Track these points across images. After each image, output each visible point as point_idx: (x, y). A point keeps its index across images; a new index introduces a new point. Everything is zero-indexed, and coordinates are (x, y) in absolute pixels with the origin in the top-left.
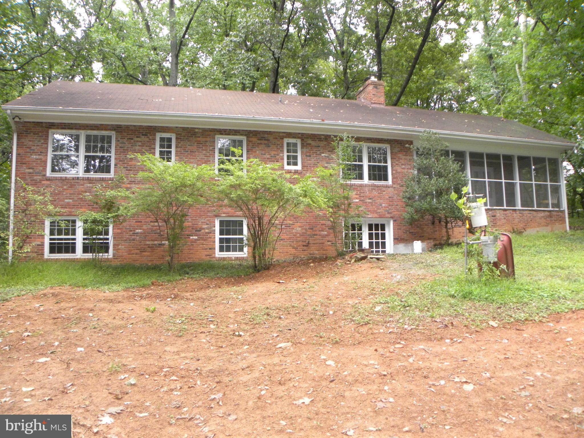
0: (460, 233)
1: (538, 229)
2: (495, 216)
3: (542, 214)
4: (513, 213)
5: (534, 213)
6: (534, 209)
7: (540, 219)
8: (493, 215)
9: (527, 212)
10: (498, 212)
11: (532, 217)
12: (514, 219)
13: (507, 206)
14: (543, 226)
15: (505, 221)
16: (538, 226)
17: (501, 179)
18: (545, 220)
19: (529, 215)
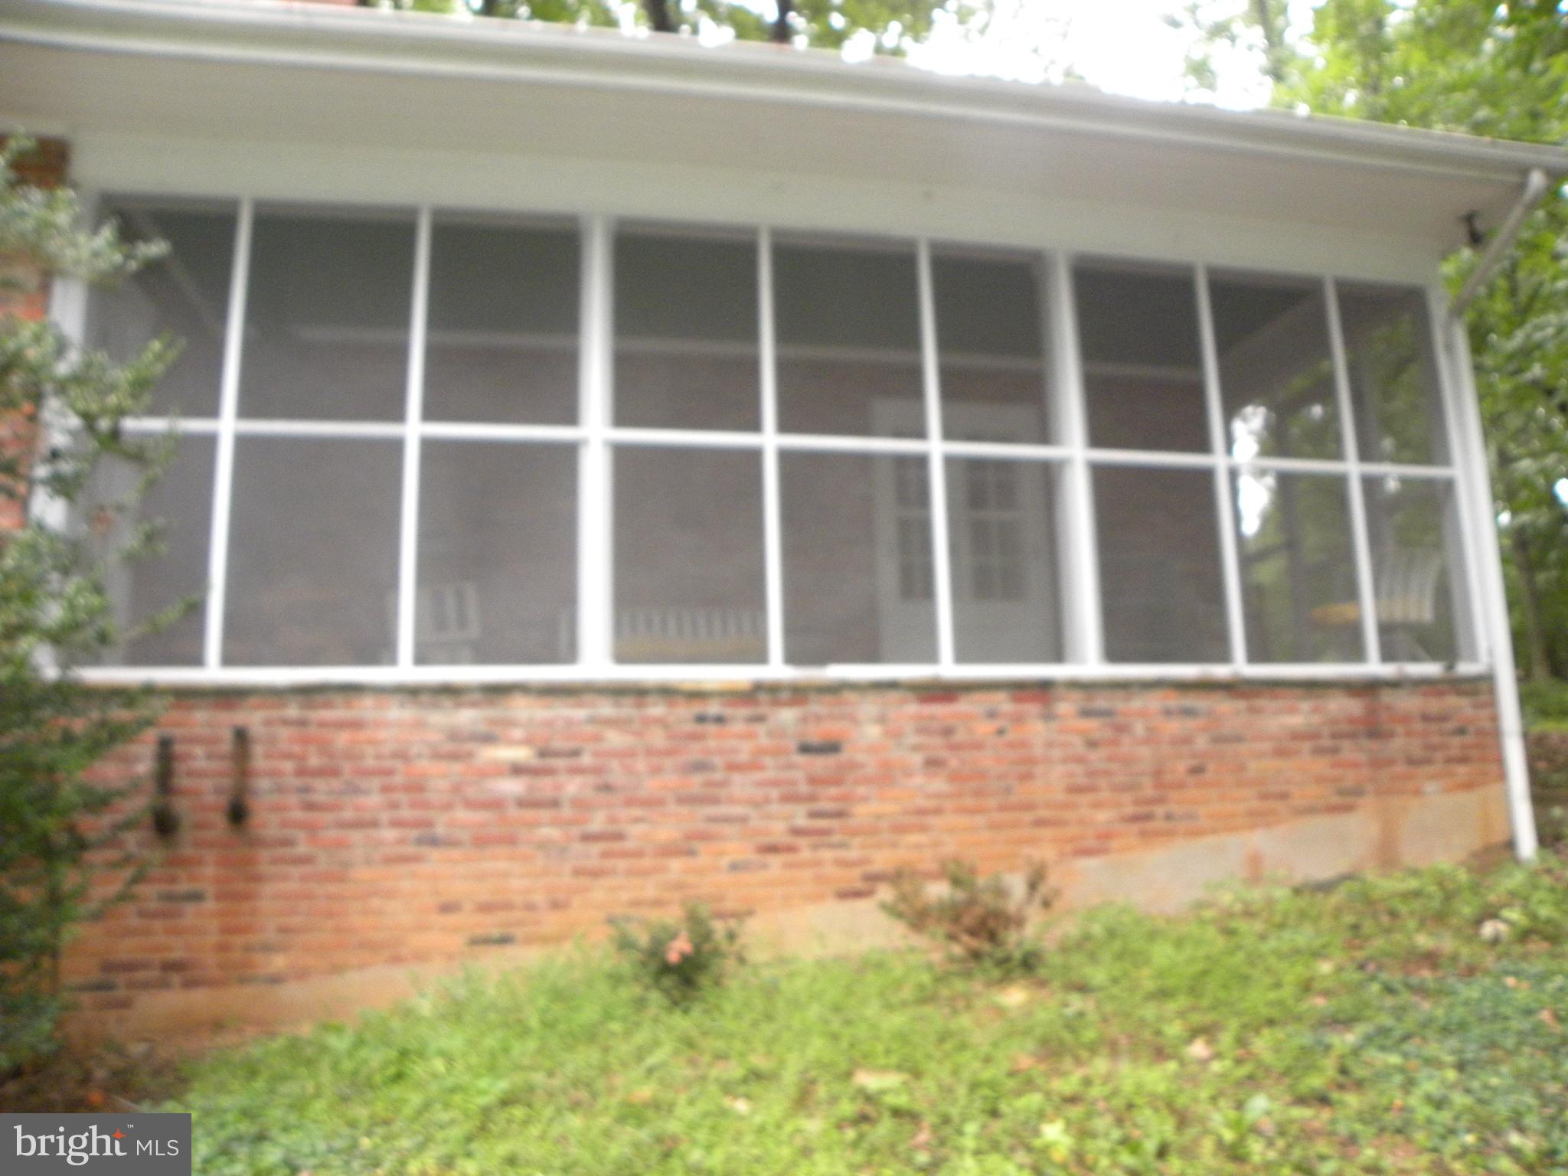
0: (447, 908)
1: (1259, 839)
2: (831, 747)
3: (1300, 716)
4: (1018, 719)
5: (1224, 705)
6: (1219, 671)
7: (1281, 753)
8: (815, 734)
9: (1154, 702)
10: (868, 707)
11: (1202, 743)
12: (1026, 767)
13: (963, 655)
14: (1310, 811)
15: (939, 784)
16: (1258, 819)
17: (920, 433)
18: (1322, 766)
19: (1175, 727)
